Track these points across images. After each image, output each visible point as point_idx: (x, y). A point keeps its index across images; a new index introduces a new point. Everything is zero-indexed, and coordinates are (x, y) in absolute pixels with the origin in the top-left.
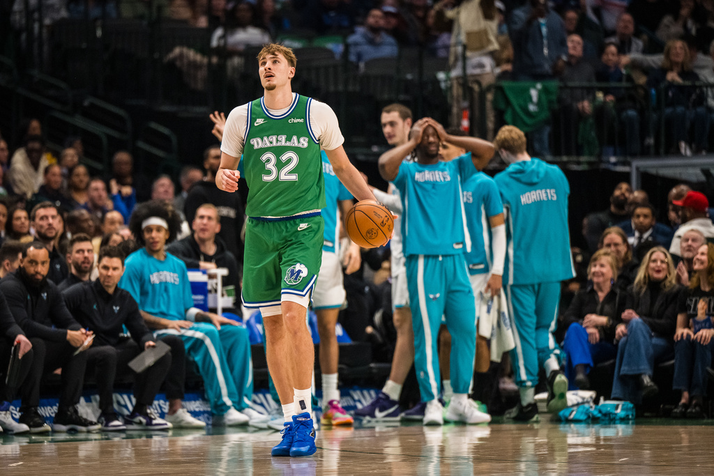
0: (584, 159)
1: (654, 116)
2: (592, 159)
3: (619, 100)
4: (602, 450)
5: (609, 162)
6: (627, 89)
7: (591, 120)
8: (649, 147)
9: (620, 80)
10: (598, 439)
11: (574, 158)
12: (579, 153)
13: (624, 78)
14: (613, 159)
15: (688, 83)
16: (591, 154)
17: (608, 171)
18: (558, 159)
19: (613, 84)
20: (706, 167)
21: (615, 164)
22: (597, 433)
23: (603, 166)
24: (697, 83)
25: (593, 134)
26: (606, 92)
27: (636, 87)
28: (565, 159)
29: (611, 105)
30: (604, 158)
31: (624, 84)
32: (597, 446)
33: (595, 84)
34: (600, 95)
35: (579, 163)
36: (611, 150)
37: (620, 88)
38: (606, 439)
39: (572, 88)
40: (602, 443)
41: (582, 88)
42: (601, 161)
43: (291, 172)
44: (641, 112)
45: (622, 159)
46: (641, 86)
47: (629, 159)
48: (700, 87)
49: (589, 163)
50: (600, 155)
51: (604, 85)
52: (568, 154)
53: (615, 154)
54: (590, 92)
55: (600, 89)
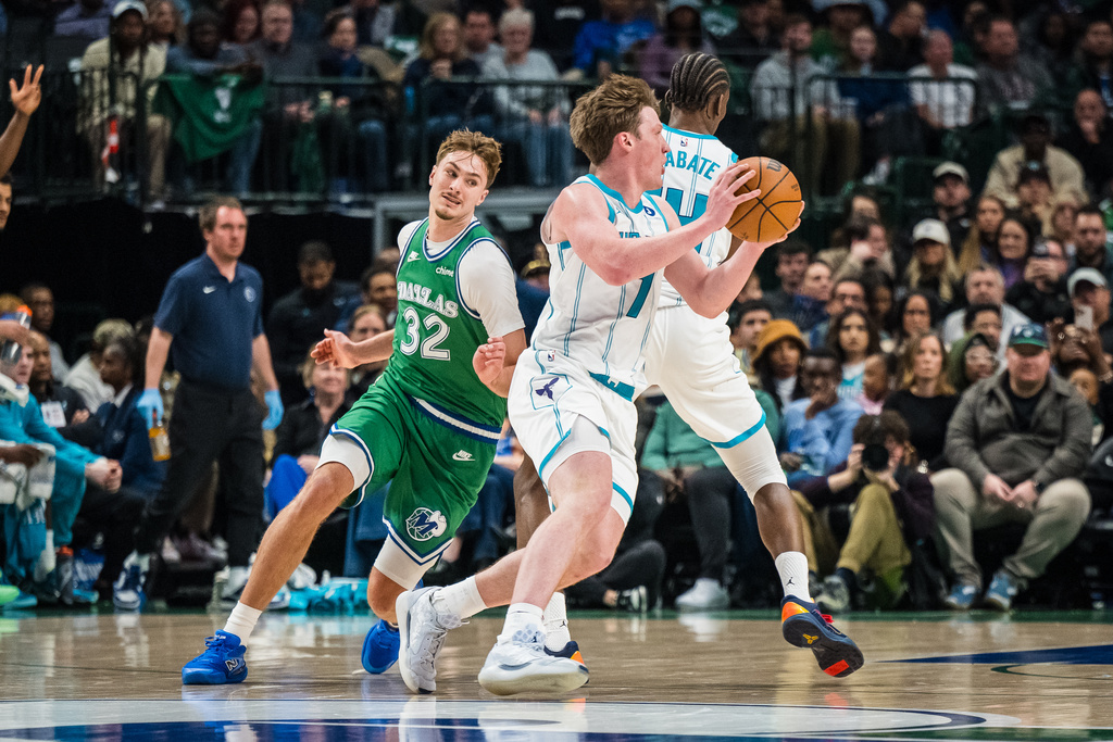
0: (299, 197)
1: (412, 130)
2: (314, 197)
3: (356, 105)
4: (327, 656)
5: (338, 203)
6: (369, 87)
7: (312, 136)
8: (402, 179)
9: (358, 73)
10: (319, 639)
11: (284, 196)
12: (292, 187)
13: (365, 71)
14: (346, 198)
15: (463, 79)
16: (311, 190)
17: (337, 217)
18: (259, 197)
19: (346, 80)
20: (492, 211)
21: (349, 205)
22: (318, 629)
23: (331, 209)
24: (480, 80)
25: (316, 158)
26: (337, 92)
27: (382, 85)
28: (270, 197)
29: (345, 112)
30: (332, 197)
31: (365, 80)
32: (318, 650)
33: (318, 79)
34: (326, 97)
35: (292, 204)
36: (343, 183)
37: (357, 86)
38: (332, 640)
39: (283, 85)
40: (326, 645)
41: (299, 85)
42: (327, 202)
43: (439, 347)
44: (391, 124)
45: (360, 197)
46: (391, 84)
47: (370, 198)
48: (483, 85)
49: (309, 204)
50: (325, 192)
51: (332, 80)
52: (274, 189)
53: (349, 190)
54: (311, 91)
55: (327, 87)
